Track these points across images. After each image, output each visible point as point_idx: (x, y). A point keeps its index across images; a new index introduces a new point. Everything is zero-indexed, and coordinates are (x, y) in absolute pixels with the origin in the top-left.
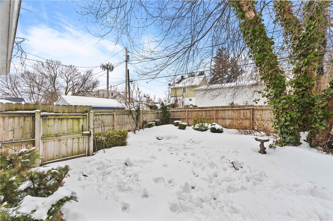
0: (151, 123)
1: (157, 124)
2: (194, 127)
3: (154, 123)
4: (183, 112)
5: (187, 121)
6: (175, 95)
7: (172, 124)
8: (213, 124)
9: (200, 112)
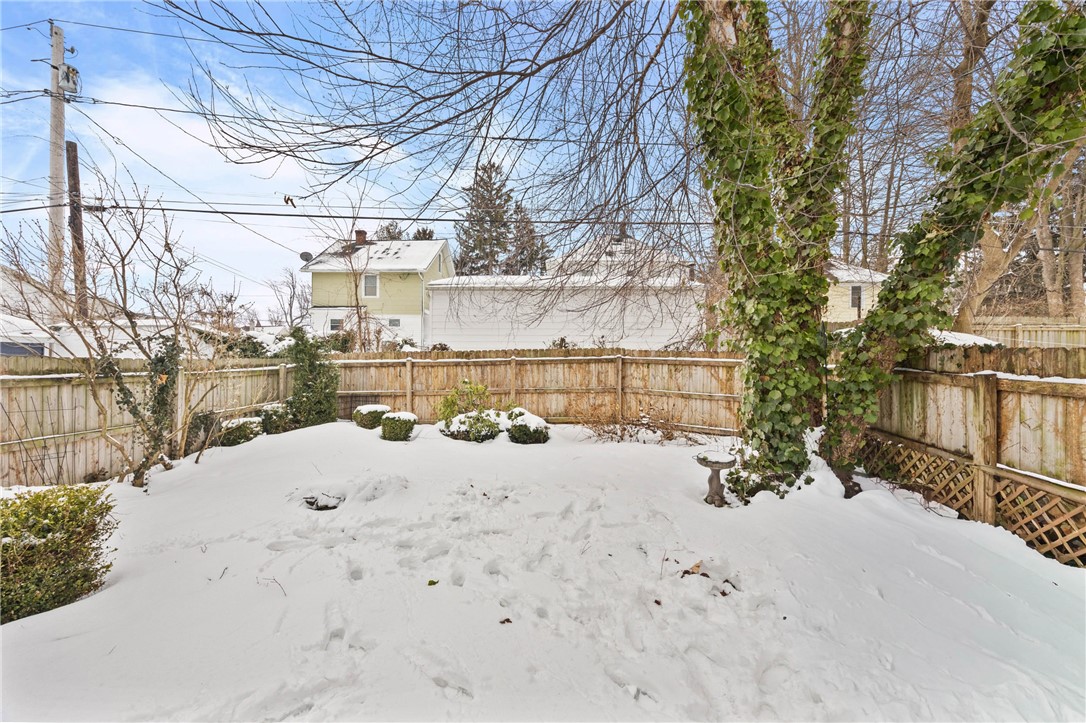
0: (242, 420)
1: (272, 425)
2: (448, 426)
3: (258, 419)
4: (391, 369)
5: (409, 406)
6: (354, 298)
7: (349, 417)
8: (517, 410)
9: (459, 369)
